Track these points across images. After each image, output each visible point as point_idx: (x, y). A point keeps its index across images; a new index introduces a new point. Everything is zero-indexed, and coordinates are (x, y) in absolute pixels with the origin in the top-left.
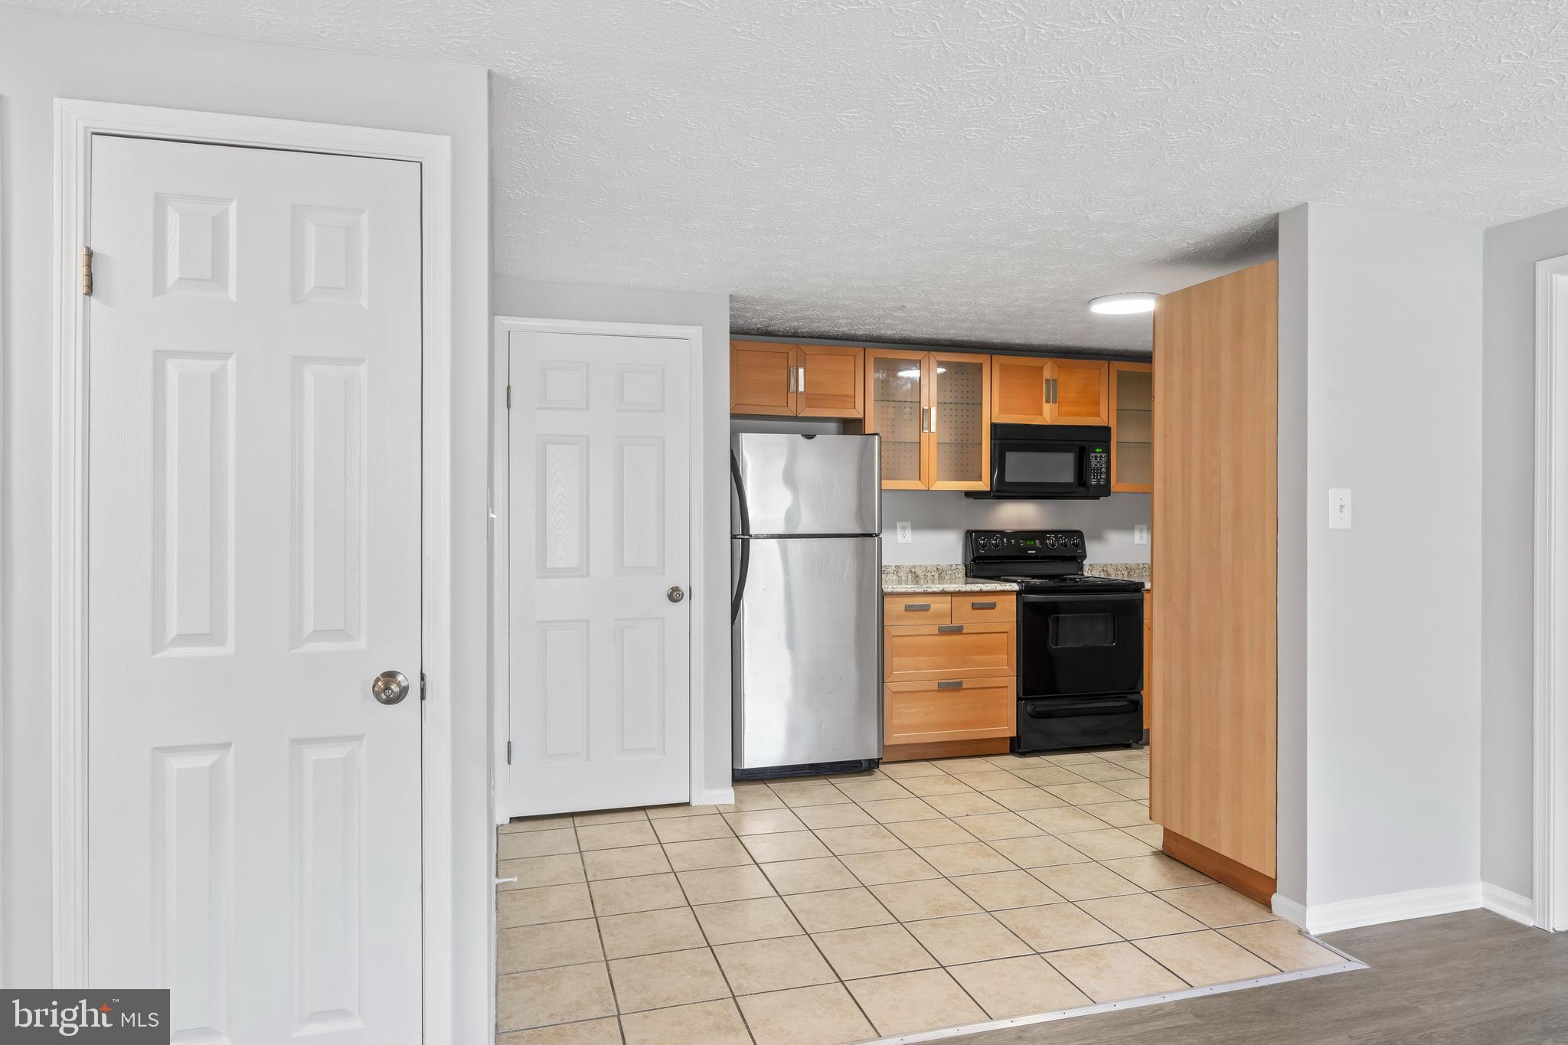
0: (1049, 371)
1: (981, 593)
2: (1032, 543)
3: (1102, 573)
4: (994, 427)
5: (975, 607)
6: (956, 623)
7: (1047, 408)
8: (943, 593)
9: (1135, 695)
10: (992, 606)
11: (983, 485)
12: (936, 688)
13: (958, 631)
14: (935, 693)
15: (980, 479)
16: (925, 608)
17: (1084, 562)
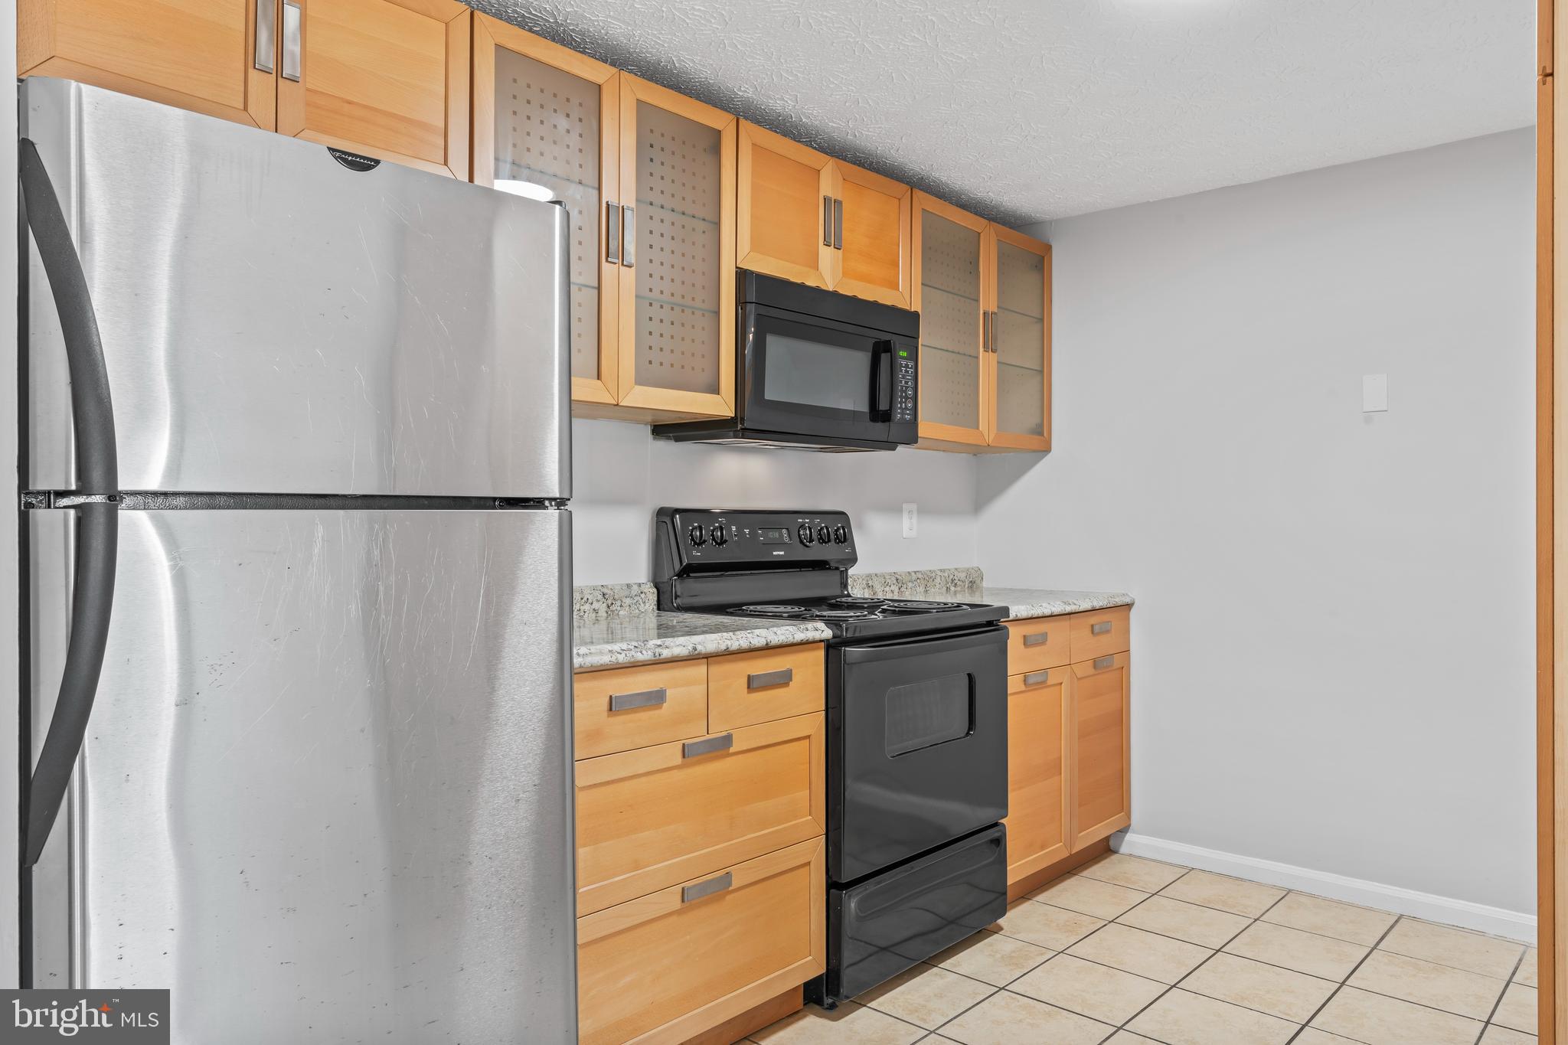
0: (830, 182)
1: (769, 649)
2: (777, 535)
3: (866, 590)
4: (743, 276)
5: (753, 684)
6: (717, 731)
7: (827, 255)
8: (694, 658)
9: (996, 829)
10: (783, 679)
11: (721, 405)
12: (676, 904)
13: (722, 745)
14: (674, 918)
15: (715, 389)
16: (656, 698)
17: (851, 572)
